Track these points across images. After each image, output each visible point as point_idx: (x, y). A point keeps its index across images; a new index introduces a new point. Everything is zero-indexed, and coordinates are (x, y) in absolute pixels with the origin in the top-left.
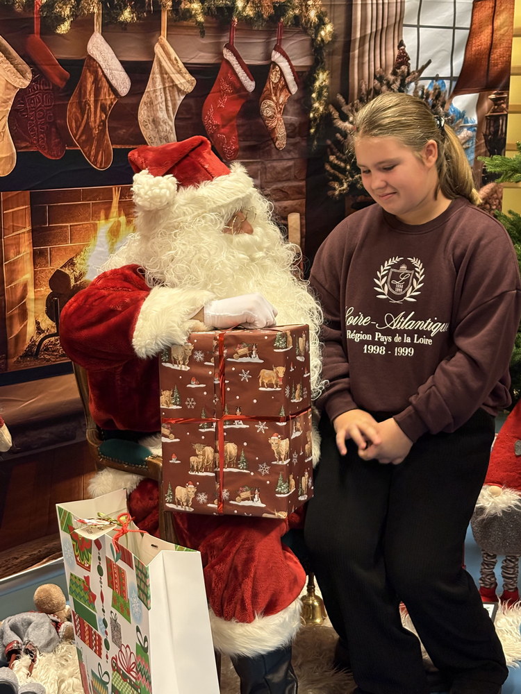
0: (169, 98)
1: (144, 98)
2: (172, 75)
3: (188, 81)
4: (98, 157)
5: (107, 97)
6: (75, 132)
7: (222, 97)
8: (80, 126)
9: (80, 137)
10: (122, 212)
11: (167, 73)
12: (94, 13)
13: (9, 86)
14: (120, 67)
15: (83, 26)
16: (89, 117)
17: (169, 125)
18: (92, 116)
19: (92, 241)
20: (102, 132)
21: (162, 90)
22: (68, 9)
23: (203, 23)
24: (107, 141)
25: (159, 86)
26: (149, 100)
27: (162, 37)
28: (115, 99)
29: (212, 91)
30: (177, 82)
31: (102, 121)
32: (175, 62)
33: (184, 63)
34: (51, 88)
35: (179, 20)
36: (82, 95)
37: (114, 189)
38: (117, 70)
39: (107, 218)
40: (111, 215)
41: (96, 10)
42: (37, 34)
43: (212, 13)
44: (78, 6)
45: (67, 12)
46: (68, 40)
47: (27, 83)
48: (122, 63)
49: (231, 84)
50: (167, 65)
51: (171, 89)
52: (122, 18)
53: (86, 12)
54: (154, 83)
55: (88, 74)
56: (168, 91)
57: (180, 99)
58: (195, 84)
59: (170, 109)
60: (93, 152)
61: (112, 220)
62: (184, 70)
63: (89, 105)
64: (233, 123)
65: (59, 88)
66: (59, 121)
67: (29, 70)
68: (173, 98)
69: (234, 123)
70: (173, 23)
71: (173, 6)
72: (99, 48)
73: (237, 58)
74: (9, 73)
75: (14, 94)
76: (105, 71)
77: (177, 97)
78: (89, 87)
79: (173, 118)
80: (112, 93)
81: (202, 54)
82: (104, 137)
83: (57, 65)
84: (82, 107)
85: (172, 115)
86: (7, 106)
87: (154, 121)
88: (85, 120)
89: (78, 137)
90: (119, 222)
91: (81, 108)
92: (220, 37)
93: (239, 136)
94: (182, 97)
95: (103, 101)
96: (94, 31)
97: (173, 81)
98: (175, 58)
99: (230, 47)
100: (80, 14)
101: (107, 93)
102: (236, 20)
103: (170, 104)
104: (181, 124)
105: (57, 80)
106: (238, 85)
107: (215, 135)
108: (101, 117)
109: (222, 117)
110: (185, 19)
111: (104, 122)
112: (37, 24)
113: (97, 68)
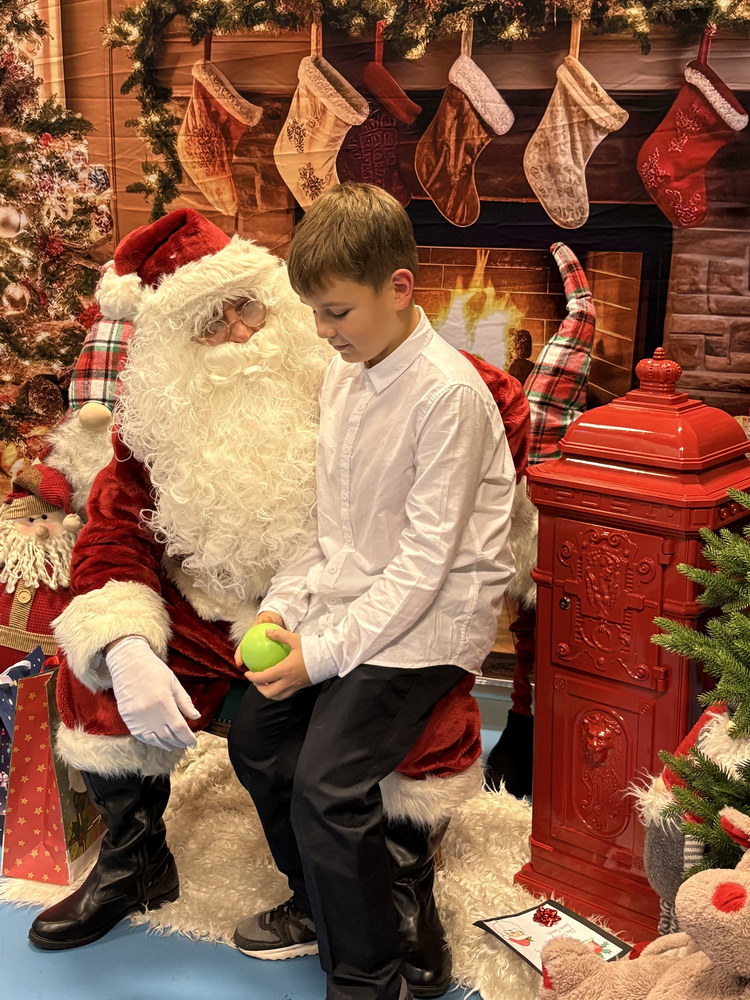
0: (578, 138)
1: (536, 137)
2: (584, 107)
3: (614, 115)
4: (457, 210)
5: (476, 136)
6: (425, 178)
7: (678, 138)
8: (433, 171)
9: (432, 185)
10: (490, 282)
11: (576, 104)
12: (462, 31)
13: (339, 122)
14: (498, 97)
15: (445, 49)
16: (446, 161)
17: (575, 173)
18: (452, 160)
19: (442, 313)
20: (466, 180)
21: (567, 128)
22: (423, 29)
23: (648, 34)
24: (473, 190)
25: (562, 120)
26: (543, 140)
27: (569, 56)
28: (487, 139)
29: (657, 129)
30: (594, 117)
31: (466, 166)
32: (592, 90)
33: (607, 91)
34: (395, 124)
35: (602, 34)
36: (438, 132)
37: (478, 251)
38: (494, 102)
39: (466, 286)
40: (472, 284)
41: (464, 28)
42: (378, 61)
43: (665, 19)
44: (438, 24)
45: (422, 32)
46: (421, 66)
47: (363, 119)
48: (502, 92)
49: (698, 118)
50: (577, 93)
51: (582, 125)
52: (505, 35)
53: (449, 31)
54: (553, 118)
55: (449, 108)
56: (576, 129)
57: (597, 140)
58: (626, 117)
59: (580, 152)
60: (450, 204)
61: (474, 291)
62: (607, 99)
63: (448, 146)
64: (697, 174)
65: (406, 125)
66: (403, 165)
67: (366, 104)
68: (585, 138)
69: (701, 174)
70: (591, 38)
71: (592, 14)
72: (468, 75)
73: (712, 82)
74: (339, 108)
75: (344, 132)
76: (475, 103)
77: (592, 137)
78: (448, 123)
79: (584, 164)
80: (483, 131)
81: (645, 77)
82: (467, 186)
83: (404, 97)
84: (438, 148)
85: (582, 161)
86: (336, 145)
87: (549, 168)
88: (440, 164)
89: (429, 184)
90: (483, 293)
91: (436, 150)
92: (681, 52)
93: (707, 193)
94: (602, 137)
95: (469, 141)
96: (460, 54)
97: (586, 115)
98: (593, 85)
99: (699, 66)
100: (441, 33)
101: (476, 132)
102: (714, 26)
103: (579, 146)
104: (597, 173)
105: (404, 116)
106: (713, 120)
107: (660, 191)
108: (464, 160)
109: (676, 165)
110: (615, 30)
111: (469, 167)
112: (379, 50)
113: (462, 99)
